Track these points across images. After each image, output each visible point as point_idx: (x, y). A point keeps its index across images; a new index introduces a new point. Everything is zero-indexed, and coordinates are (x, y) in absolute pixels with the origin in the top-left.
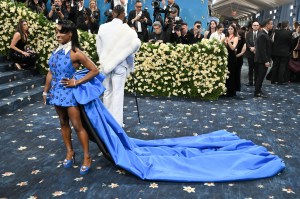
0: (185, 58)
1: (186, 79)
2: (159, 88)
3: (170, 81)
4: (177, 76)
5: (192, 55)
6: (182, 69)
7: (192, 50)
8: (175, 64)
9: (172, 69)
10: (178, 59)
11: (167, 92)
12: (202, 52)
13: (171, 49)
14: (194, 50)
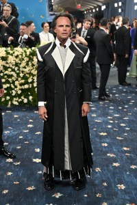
0: (23, 64)
1: (26, 86)
3: (9, 89)
4: (17, 83)
5: (31, 60)
6: (21, 75)
7: (31, 54)
8: (13, 70)
9: (10, 76)
10: (17, 65)
11: (6, 102)
13: (8, 53)
14: (34, 54)
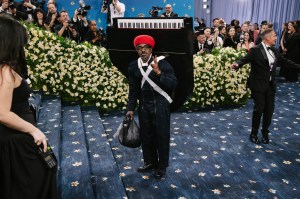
0: (217, 69)
1: (219, 88)
2: (194, 99)
4: (211, 86)
5: (223, 65)
6: (215, 78)
8: (208, 75)
10: (211, 70)
12: (232, 61)
13: (204, 60)
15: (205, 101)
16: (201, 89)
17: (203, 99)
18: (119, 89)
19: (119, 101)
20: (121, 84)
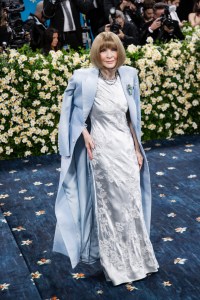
2: (152, 127)
15: (173, 128)
16: (165, 107)
17: (168, 125)
18: (15, 119)
19: (17, 141)
20: (18, 110)
